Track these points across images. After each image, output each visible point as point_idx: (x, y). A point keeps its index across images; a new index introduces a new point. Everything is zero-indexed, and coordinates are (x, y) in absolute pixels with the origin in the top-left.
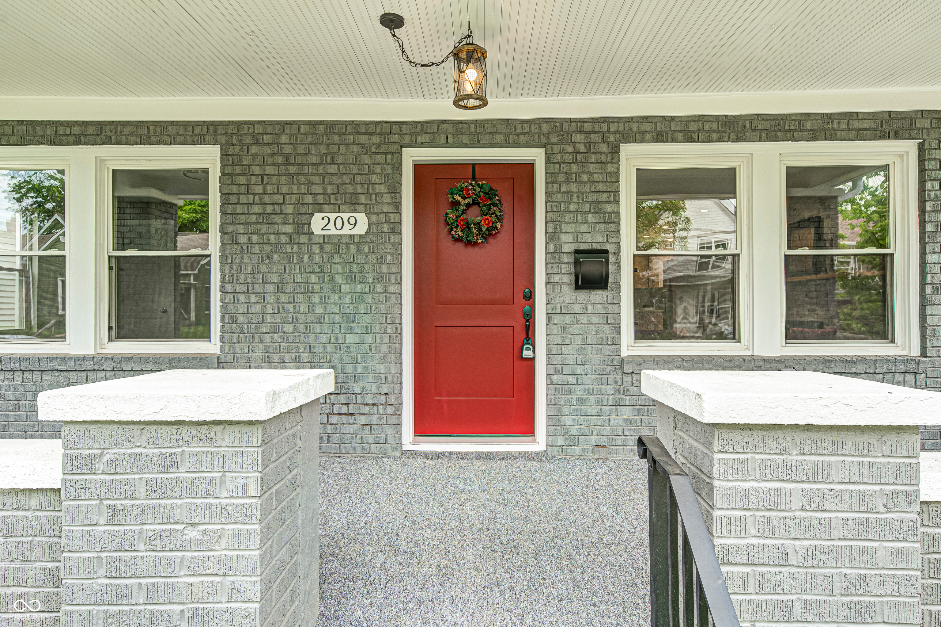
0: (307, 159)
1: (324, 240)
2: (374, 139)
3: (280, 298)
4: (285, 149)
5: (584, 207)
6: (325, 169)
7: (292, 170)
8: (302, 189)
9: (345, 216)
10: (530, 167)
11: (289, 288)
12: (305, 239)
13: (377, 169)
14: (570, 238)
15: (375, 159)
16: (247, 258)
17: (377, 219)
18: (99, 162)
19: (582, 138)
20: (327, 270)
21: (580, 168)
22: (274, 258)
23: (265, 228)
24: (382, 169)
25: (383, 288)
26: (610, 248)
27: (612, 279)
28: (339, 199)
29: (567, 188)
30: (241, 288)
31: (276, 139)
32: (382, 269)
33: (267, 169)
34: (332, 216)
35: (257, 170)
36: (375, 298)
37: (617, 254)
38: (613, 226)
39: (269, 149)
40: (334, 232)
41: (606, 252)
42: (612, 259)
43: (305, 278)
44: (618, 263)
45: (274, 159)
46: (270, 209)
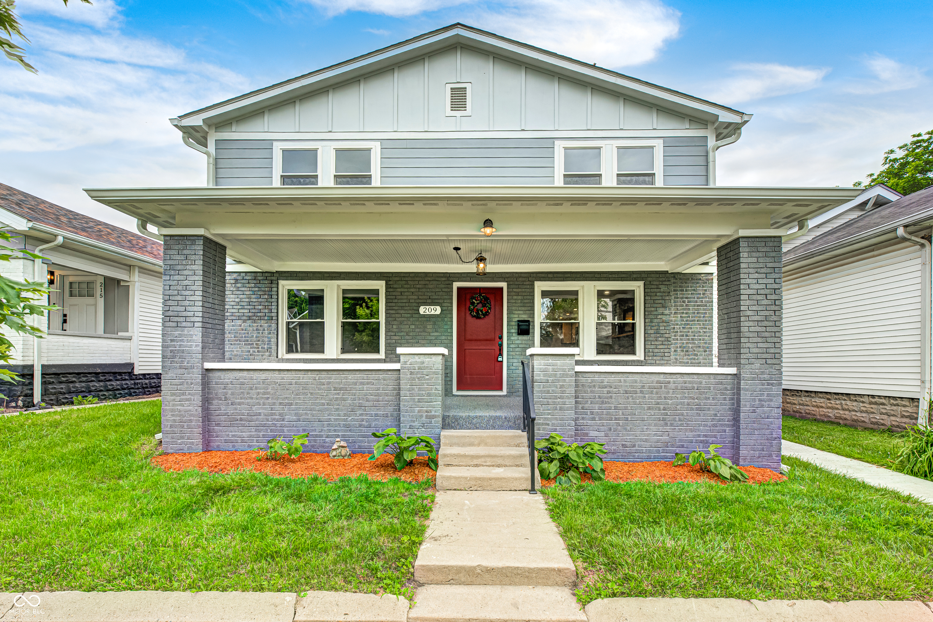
0: (418, 286)
1: (424, 316)
2: (443, 279)
3: (407, 337)
4: (410, 282)
5: (521, 305)
6: (424, 290)
7: (412, 290)
8: (416, 297)
9: (432, 307)
10: (501, 289)
11: (411, 334)
12: (417, 316)
13: (444, 290)
14: (516, 316)
15: (443, 286)
16: (395, 323)
17: (444, 308)
18: (338, 286)
19: (520, 279)
20: (425, 327)
21: (520, 290)
22: (405, 323)
23: (402, 312)
24: (446, 290)
25: (446, 334)
26: (530, 319)
27: (531, 331)
28: (430, 301)
29: (515, 297)
30: (393, 334)
31: (407, 279)
32: (446, 327)
33: (402, 290)
34: (427, 307)
35: (399, 290)
36: (443, 338)
37: (533, 322)
38: (532, 312)
39: (404, 282)
40: (428, 313)
41: (529, 321)
42: (531, 324)
43: (417, 330)
44: (534, 326)
45: (406, 286)
46: (404, 304)
